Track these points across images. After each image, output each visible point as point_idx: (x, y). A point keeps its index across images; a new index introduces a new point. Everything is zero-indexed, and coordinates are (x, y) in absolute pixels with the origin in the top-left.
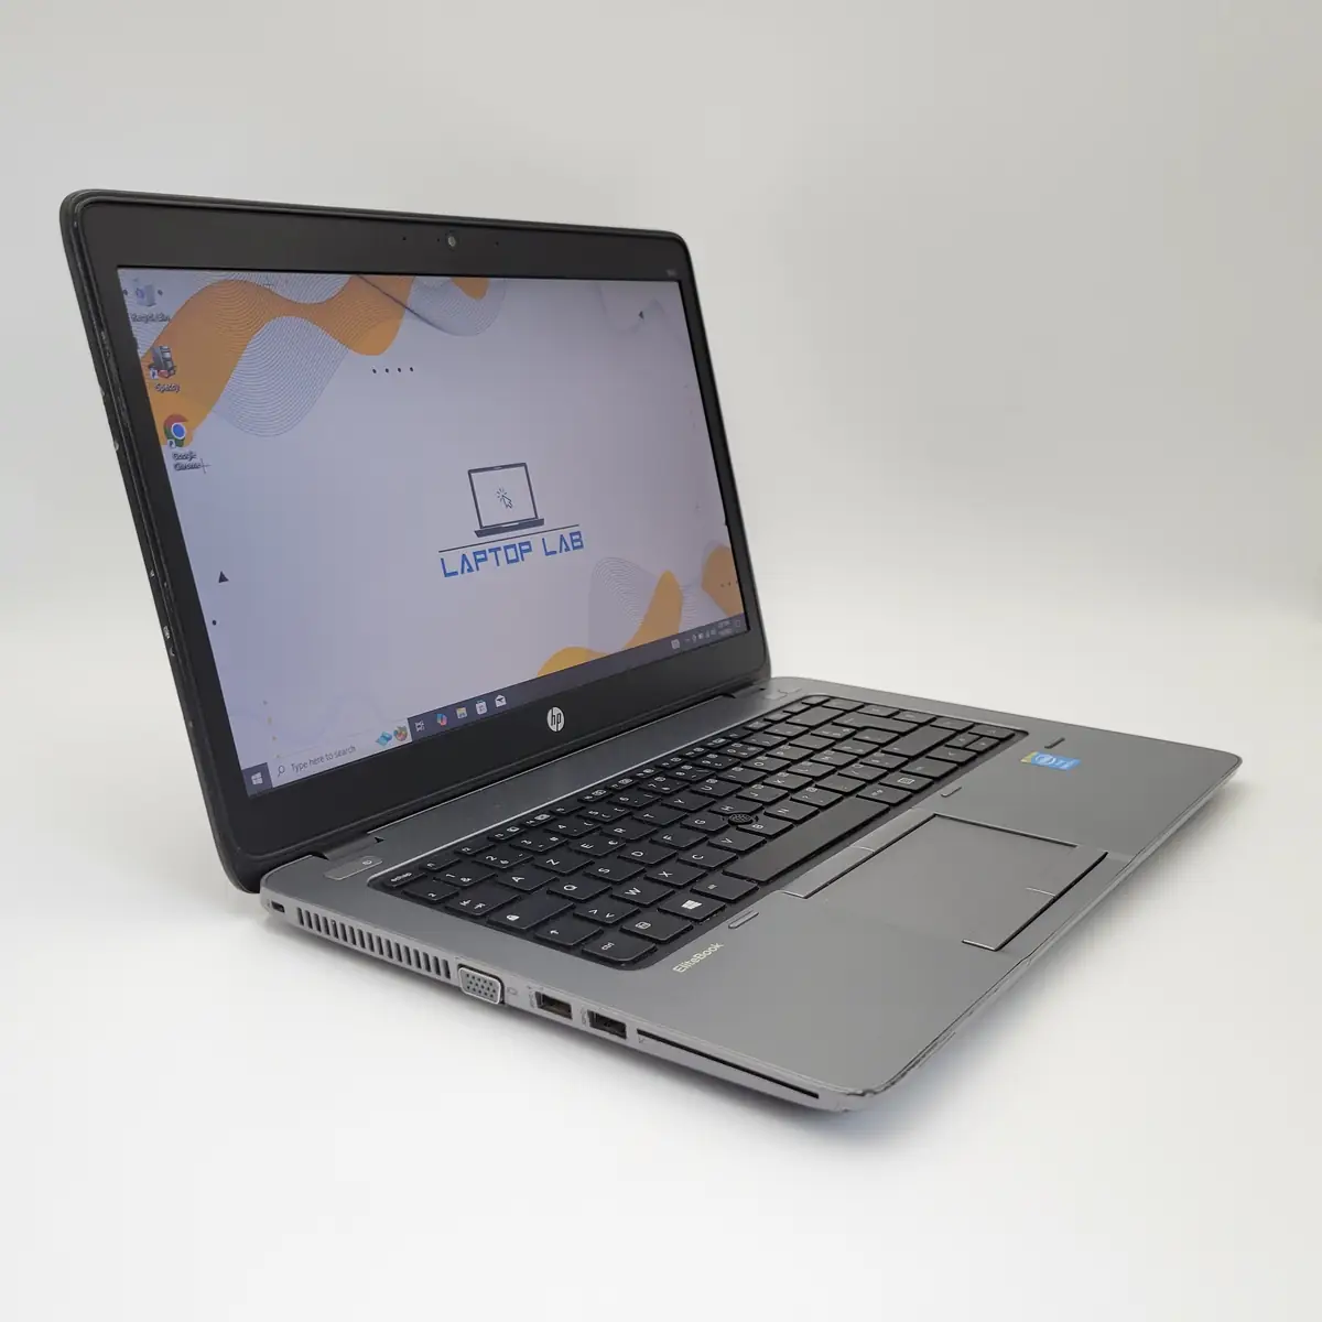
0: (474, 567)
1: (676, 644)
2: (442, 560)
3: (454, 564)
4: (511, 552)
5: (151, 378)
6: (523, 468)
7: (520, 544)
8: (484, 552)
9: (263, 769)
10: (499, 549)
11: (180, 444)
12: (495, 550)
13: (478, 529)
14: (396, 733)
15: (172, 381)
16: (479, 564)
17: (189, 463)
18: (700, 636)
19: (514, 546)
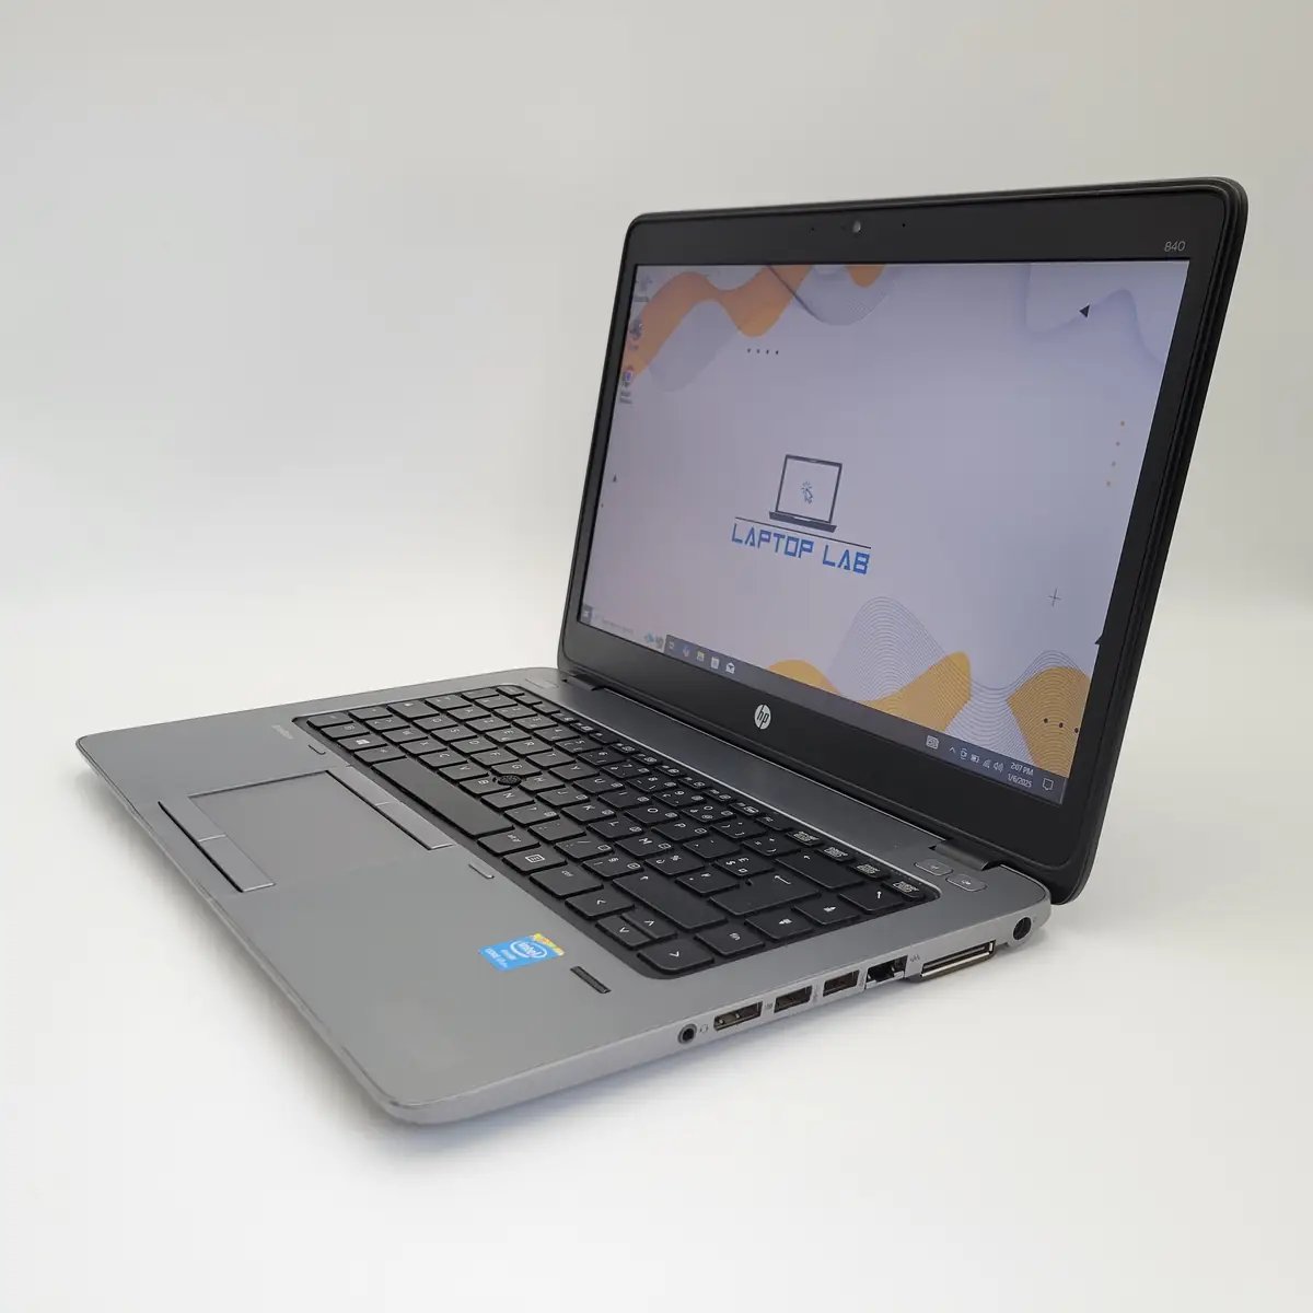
1: (932, 743)
5: (630, 339)
6: (838, 468)
7: (804, 542)
9: (592, 611)
11: (628, 385)
14: (656, 639)
15: (638, 343)
17: (626, 399)
18: (974, 758)
19: (797, 540)
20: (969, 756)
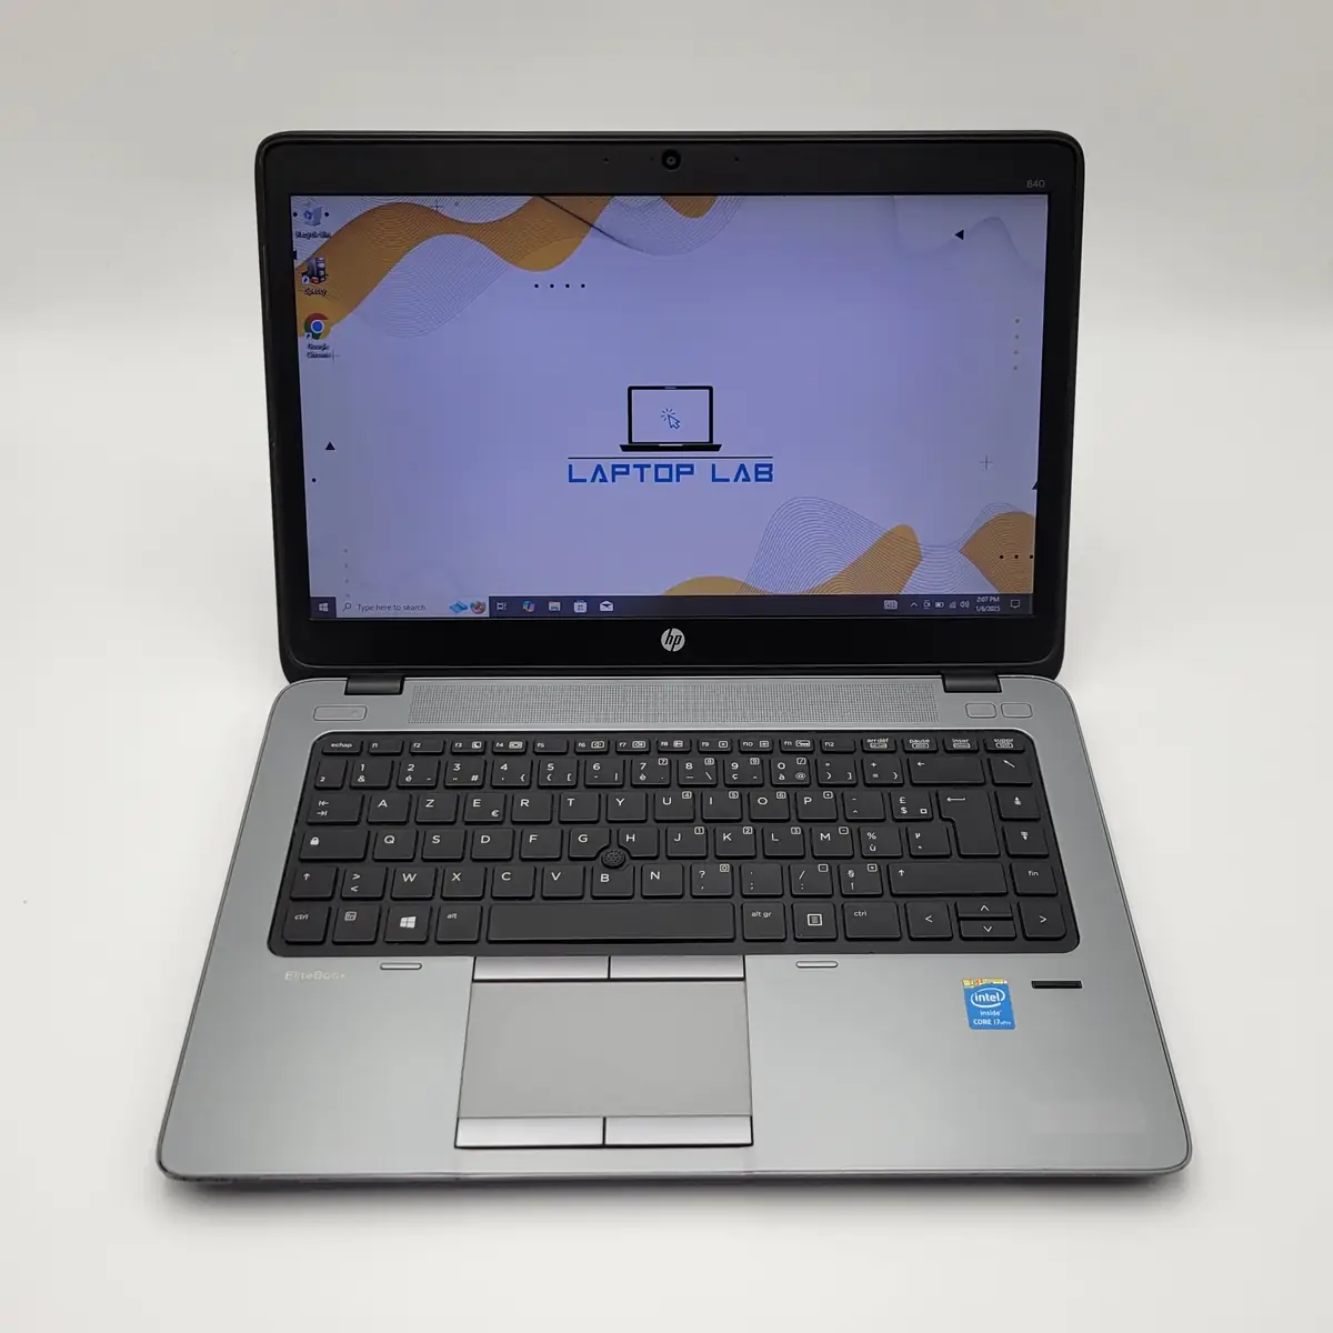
0: (609, 478)
1: (890, 605)
2: (570, 466)
3: (584, 470)
4: (663, 473)
5: (302, 283)
6: (708, 391)
7: (678, 466)
8: (627, 467)
9: (332, 601)
10: (649, 466)
11: (316, 337)
12: (642, 467)
13: (626, 443)
14: (472, 606)
15: (321, 286)
16: (617, 477)
17: (322, 353)
18: (938, 605)
19: (670, 466)
20: (933, 605)
